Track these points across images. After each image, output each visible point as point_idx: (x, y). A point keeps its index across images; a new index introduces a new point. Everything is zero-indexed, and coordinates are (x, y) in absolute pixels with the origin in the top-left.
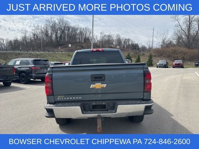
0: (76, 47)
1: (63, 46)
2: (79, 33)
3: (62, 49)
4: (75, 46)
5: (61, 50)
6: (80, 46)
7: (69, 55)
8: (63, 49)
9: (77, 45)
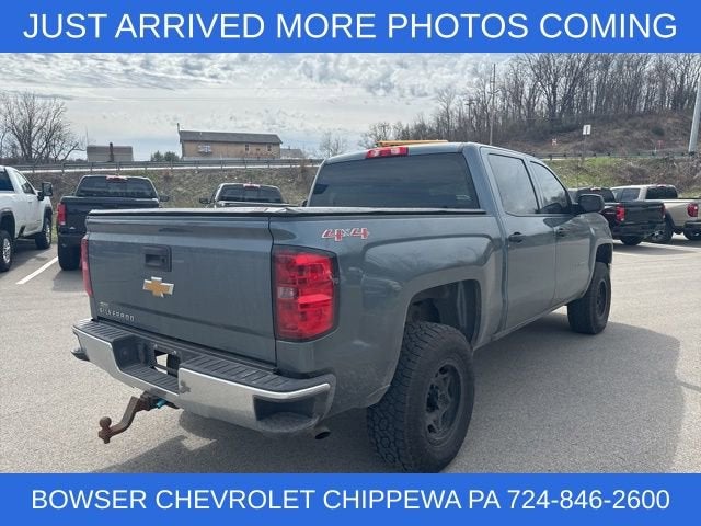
0: (627, 133)
1: (571, 134)
2: (650, 73)
3: (566, 146)
4: (623, 130)
5: (562, 149)
6: (646, 127)
7: (579, 168)
8: (571, 145)
9: (635, 124)
